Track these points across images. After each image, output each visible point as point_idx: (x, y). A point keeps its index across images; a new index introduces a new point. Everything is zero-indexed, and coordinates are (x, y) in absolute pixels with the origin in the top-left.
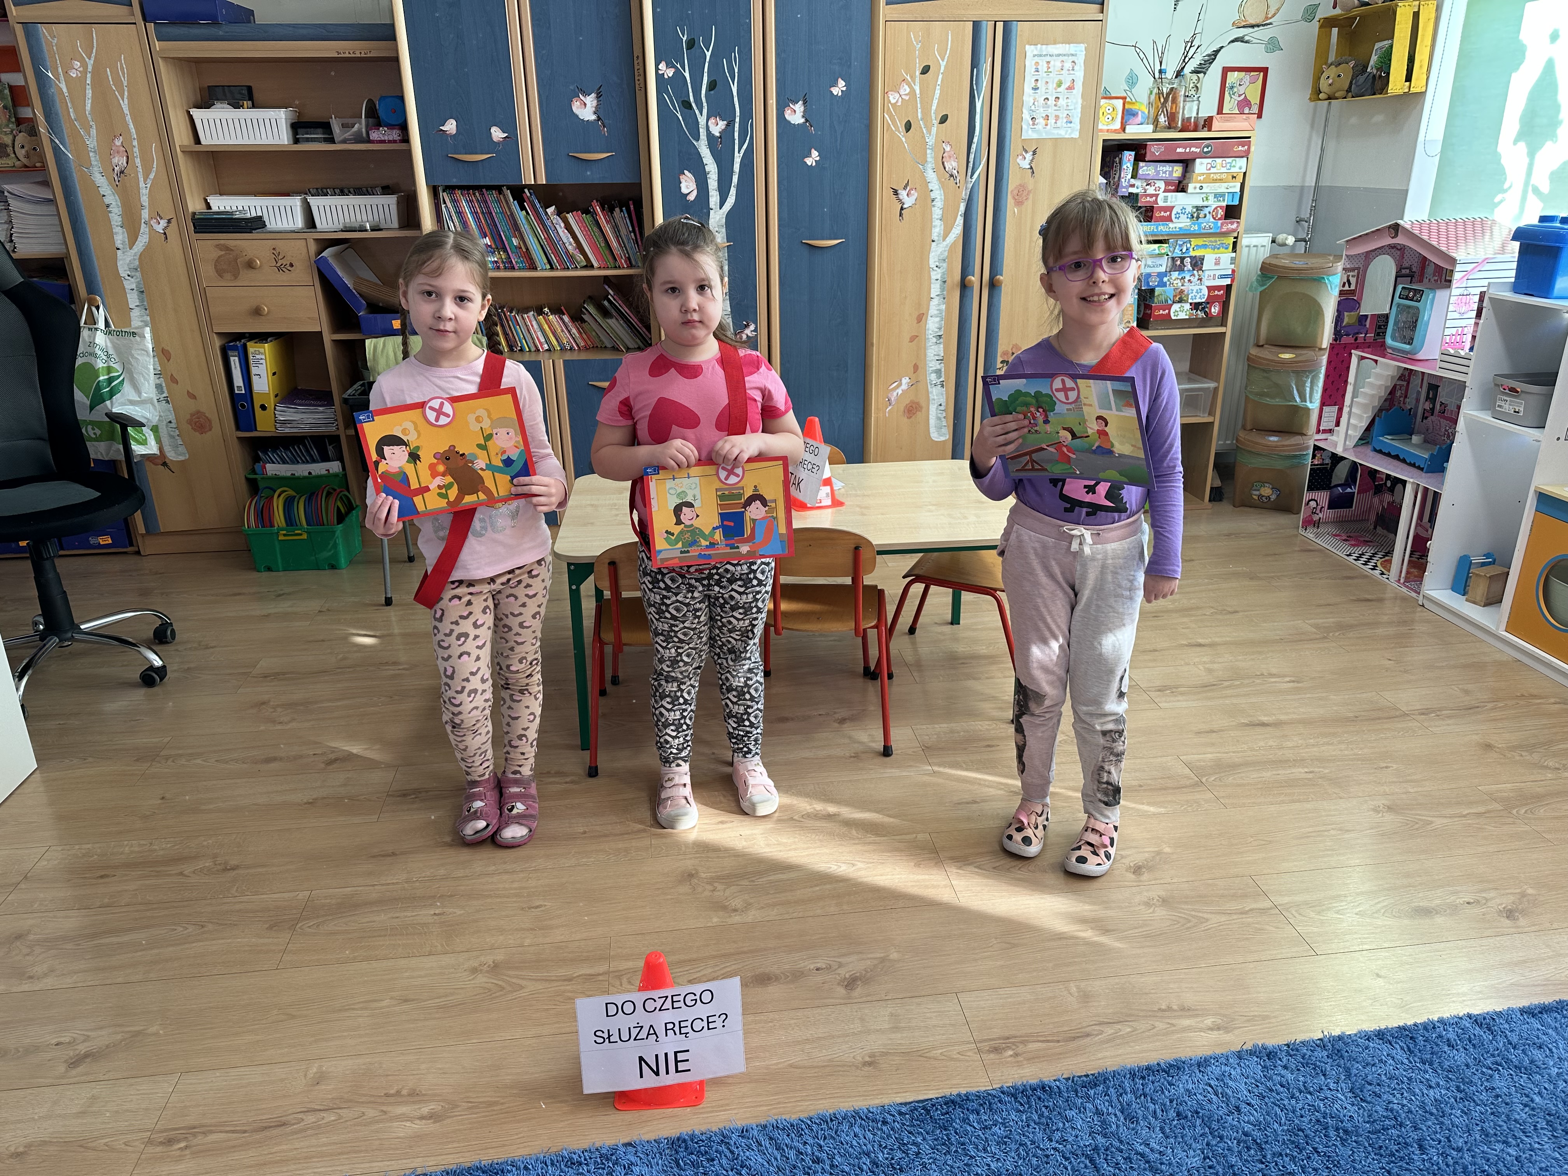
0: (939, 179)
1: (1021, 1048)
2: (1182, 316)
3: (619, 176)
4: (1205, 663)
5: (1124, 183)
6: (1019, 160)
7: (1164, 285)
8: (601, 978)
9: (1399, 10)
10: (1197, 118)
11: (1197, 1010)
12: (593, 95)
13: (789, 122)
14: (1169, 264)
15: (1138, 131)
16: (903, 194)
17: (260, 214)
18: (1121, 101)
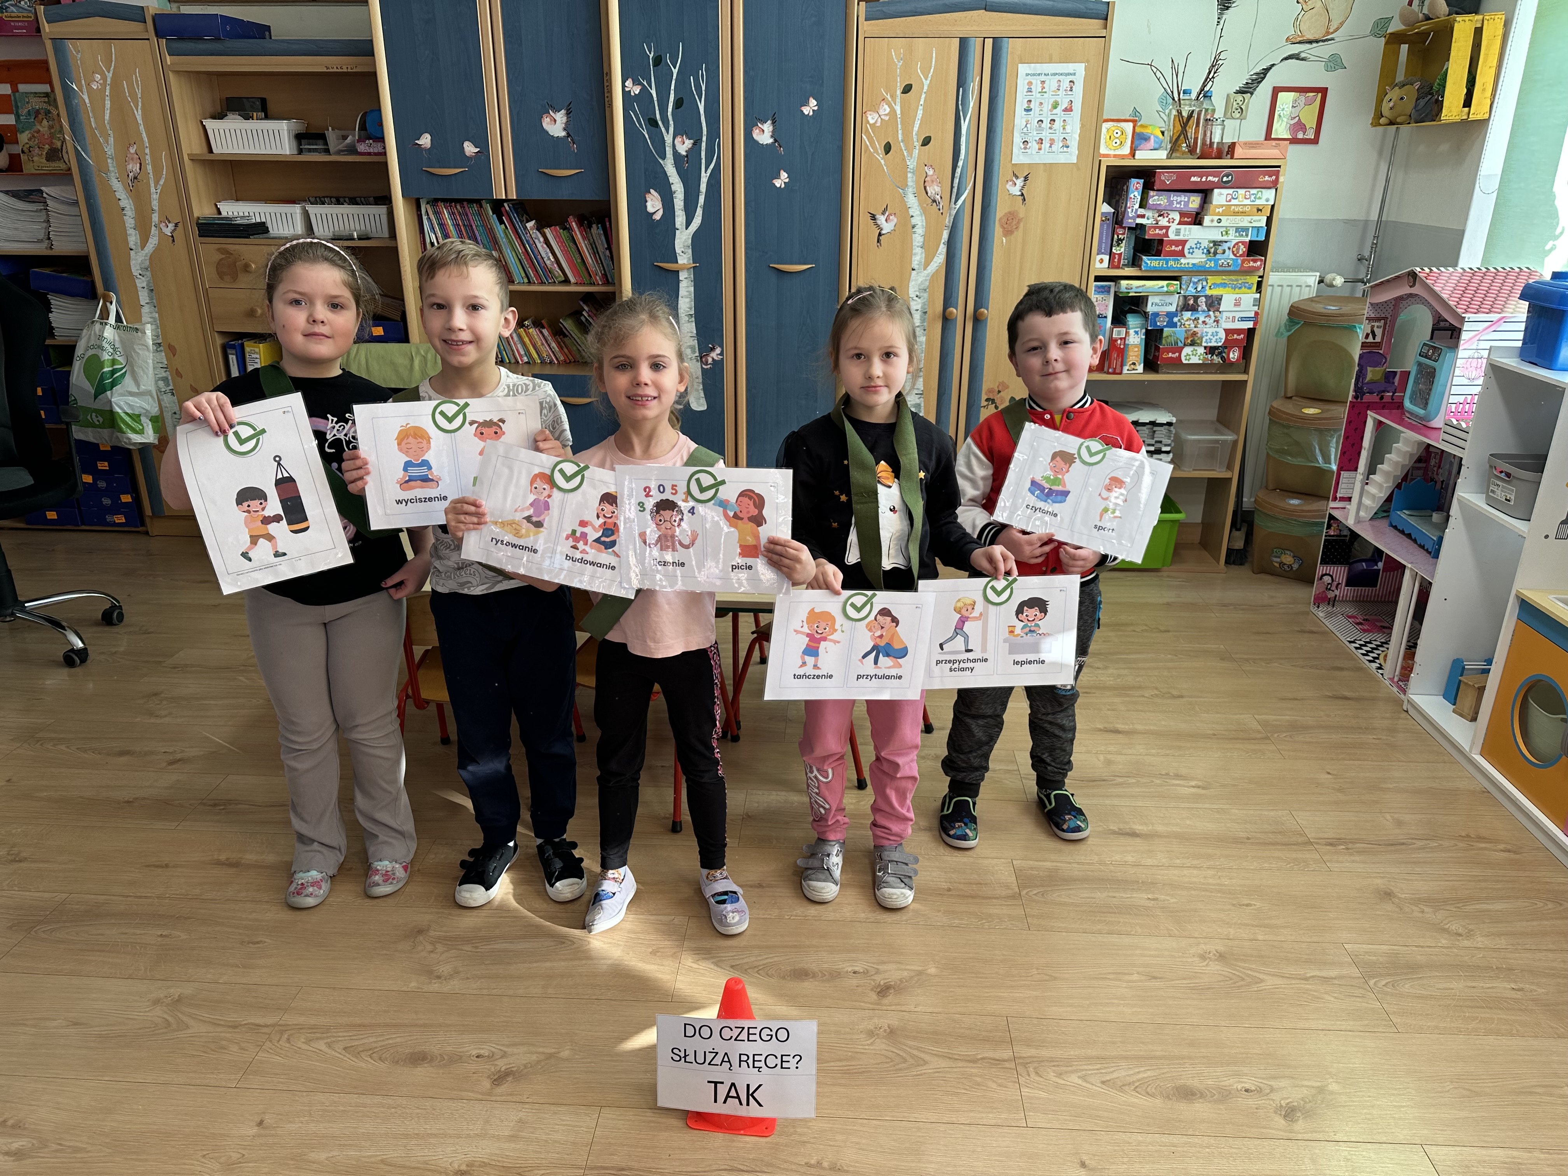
0: (921, 204)
2: (1195, 360)
3: (588, 193)
5: (1130, 213)
6: (1009, 186)
9: (1457, 27)
10: (1221, 143)
12: (563, 112)
13: (757, 142)
14: (1180, 303)
15: (1146, 157)
16: (881, 219)
17: (263, 220)
18: (1131, 125)
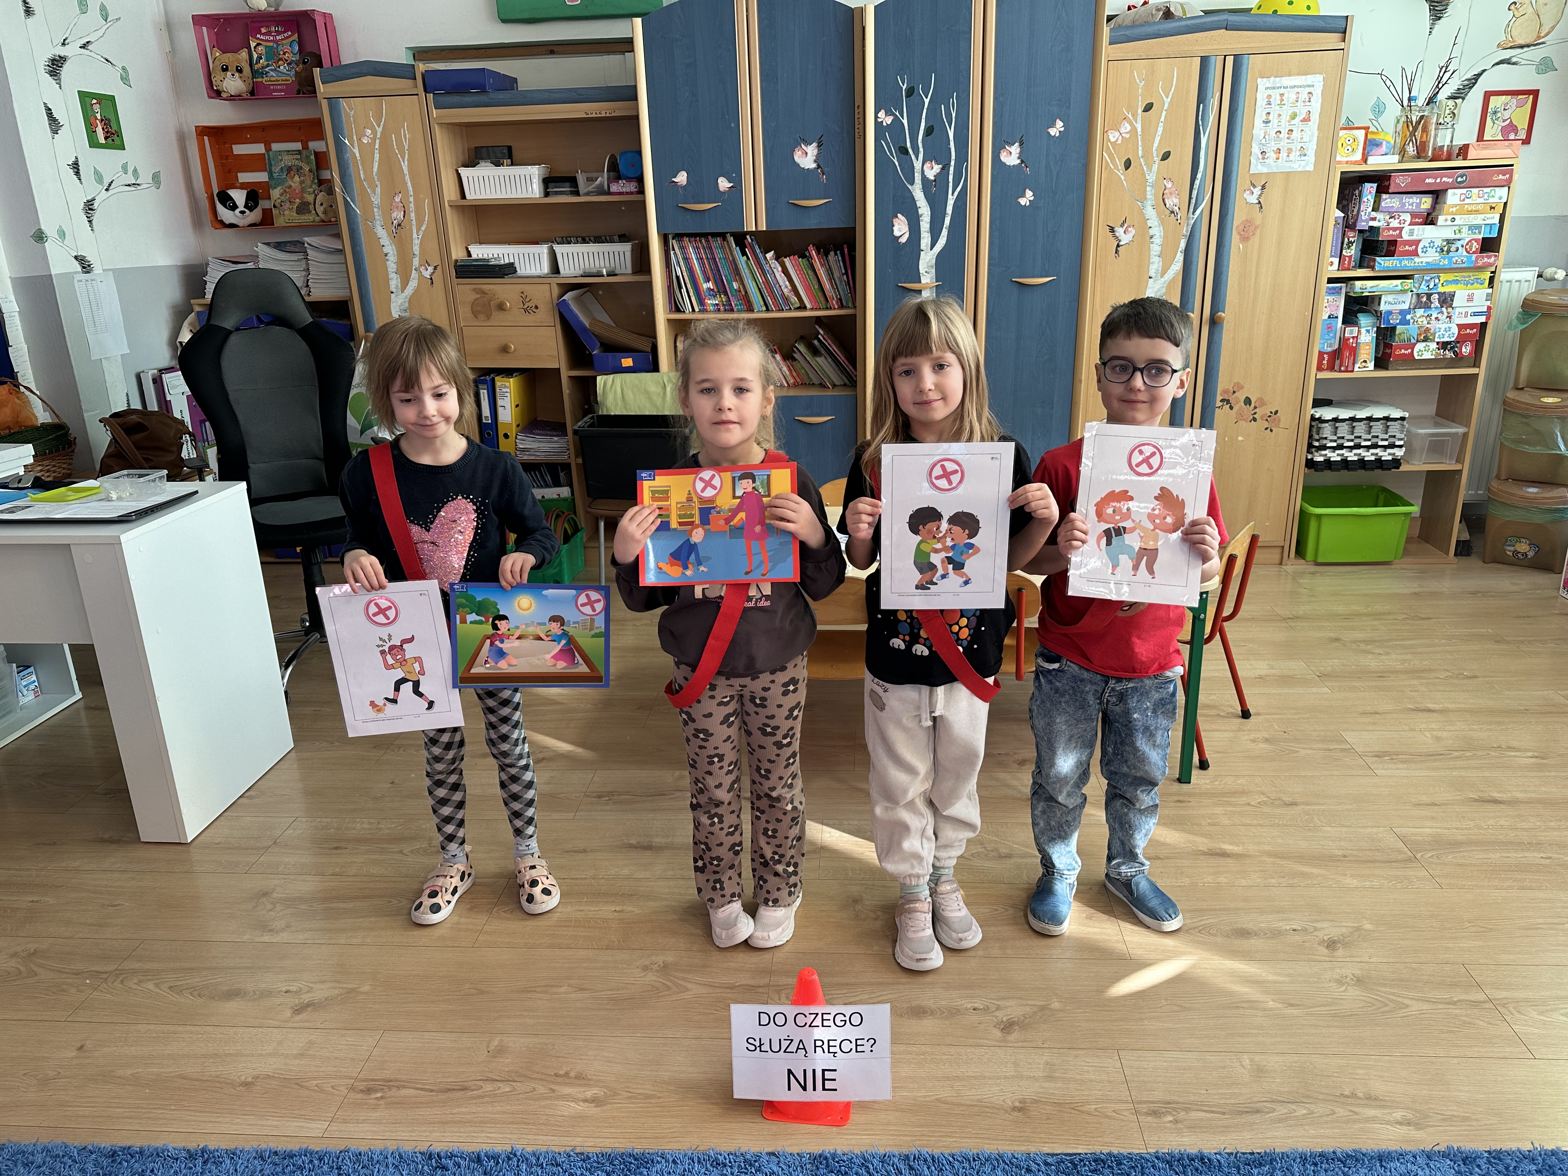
0: (1159, 215)
1: (1182, 1115)
2: (1427, 356)
3: (836, 222)
4: (1433, 730)
5: (1363, 216)
6: (1247, 195)
7: (1407, 323)
8: (760, 990)
10: (1450, 147)
11: (1384, 1101)
12: (815, 144)
13: (1005, 164)
14: (1413, 301)
15: (1381, 162)
16: (1120, 231)
17: (512, 261)
18: (1363, 132)
